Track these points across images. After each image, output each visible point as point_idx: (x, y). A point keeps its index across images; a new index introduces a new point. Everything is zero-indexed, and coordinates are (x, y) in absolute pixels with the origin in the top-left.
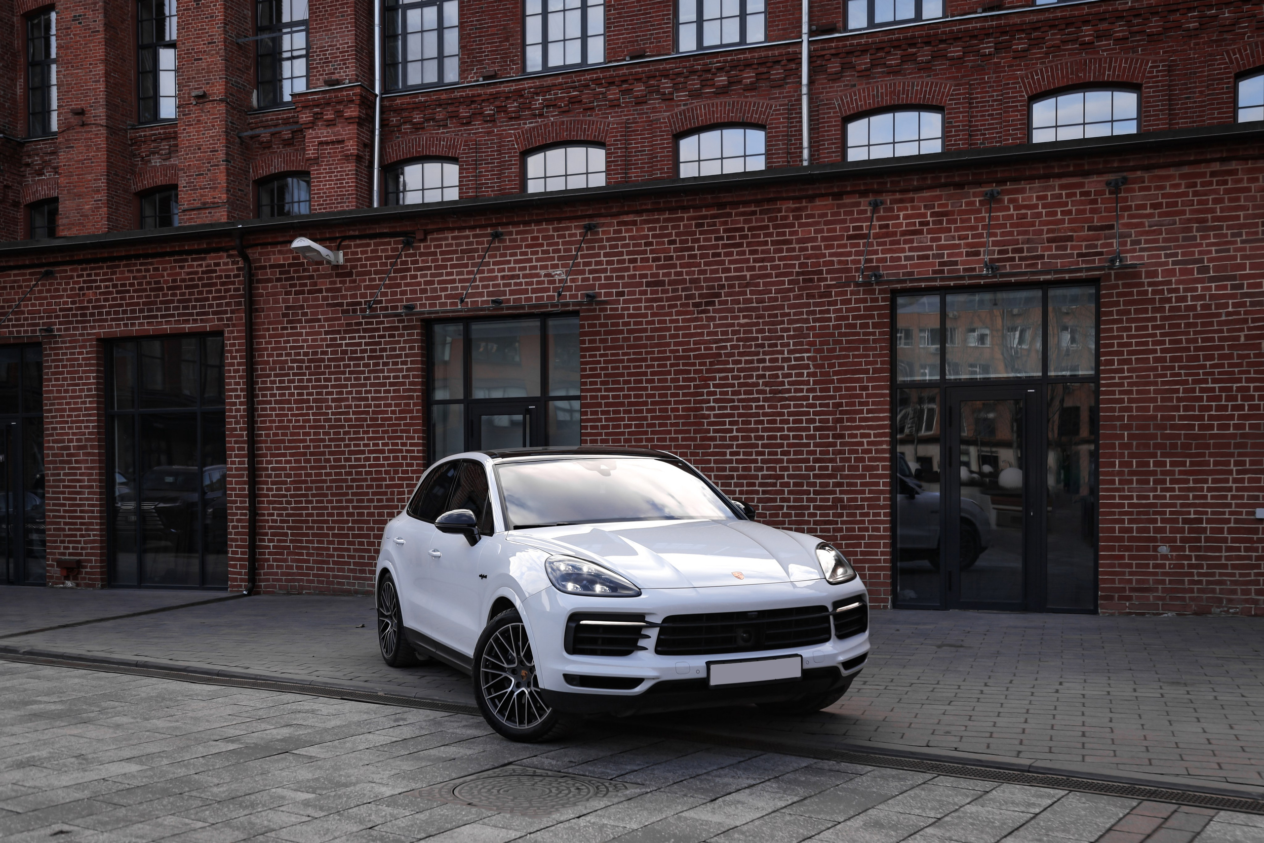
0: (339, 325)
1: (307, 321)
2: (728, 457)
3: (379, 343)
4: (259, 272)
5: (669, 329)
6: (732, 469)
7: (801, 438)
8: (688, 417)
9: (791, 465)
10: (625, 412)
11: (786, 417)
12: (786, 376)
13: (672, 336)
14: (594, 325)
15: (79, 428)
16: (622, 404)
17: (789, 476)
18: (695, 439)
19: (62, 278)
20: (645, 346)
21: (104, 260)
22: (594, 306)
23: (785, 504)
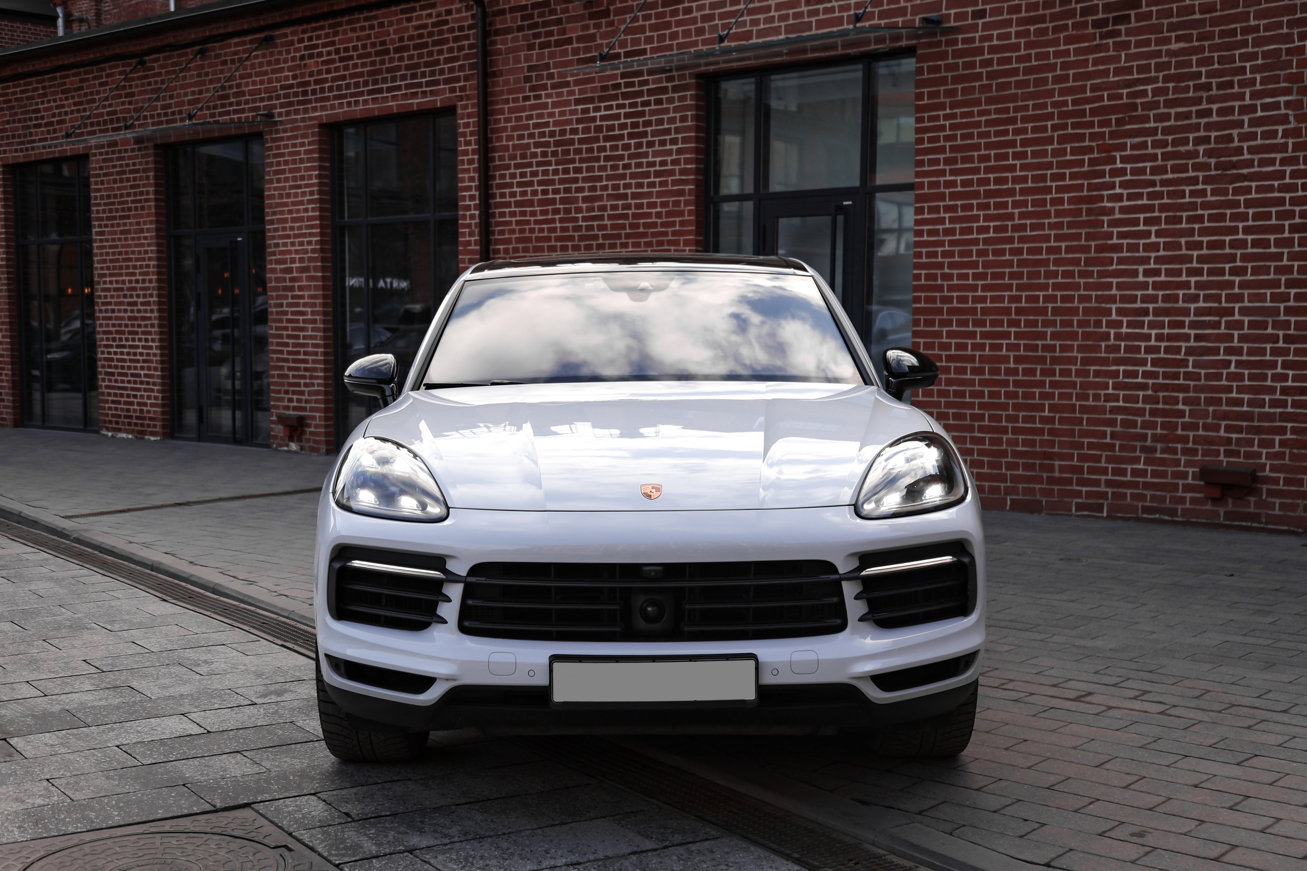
0: (593, 90)
1: (554, 86)
2: (1141, 278)
3: (642, 114)
4: (498, 18)
5: (1053, 67)
6: (1146, 299)
7: (1266, 244)
8: (1078, 212)
9: (1246, 292)
10: (981, 207)
11: (1242, 210)
12: (1243, 138)
13: (1057, 80)
14: (937, 69)
15: (301, 244)
16: (976, 194)
17: (1243, 311)
18: (1087, 249)
19: (283, 45)
20: (1014, 98)
21: (325, 16)
22: (939, 38)
23: (1233, 358)
